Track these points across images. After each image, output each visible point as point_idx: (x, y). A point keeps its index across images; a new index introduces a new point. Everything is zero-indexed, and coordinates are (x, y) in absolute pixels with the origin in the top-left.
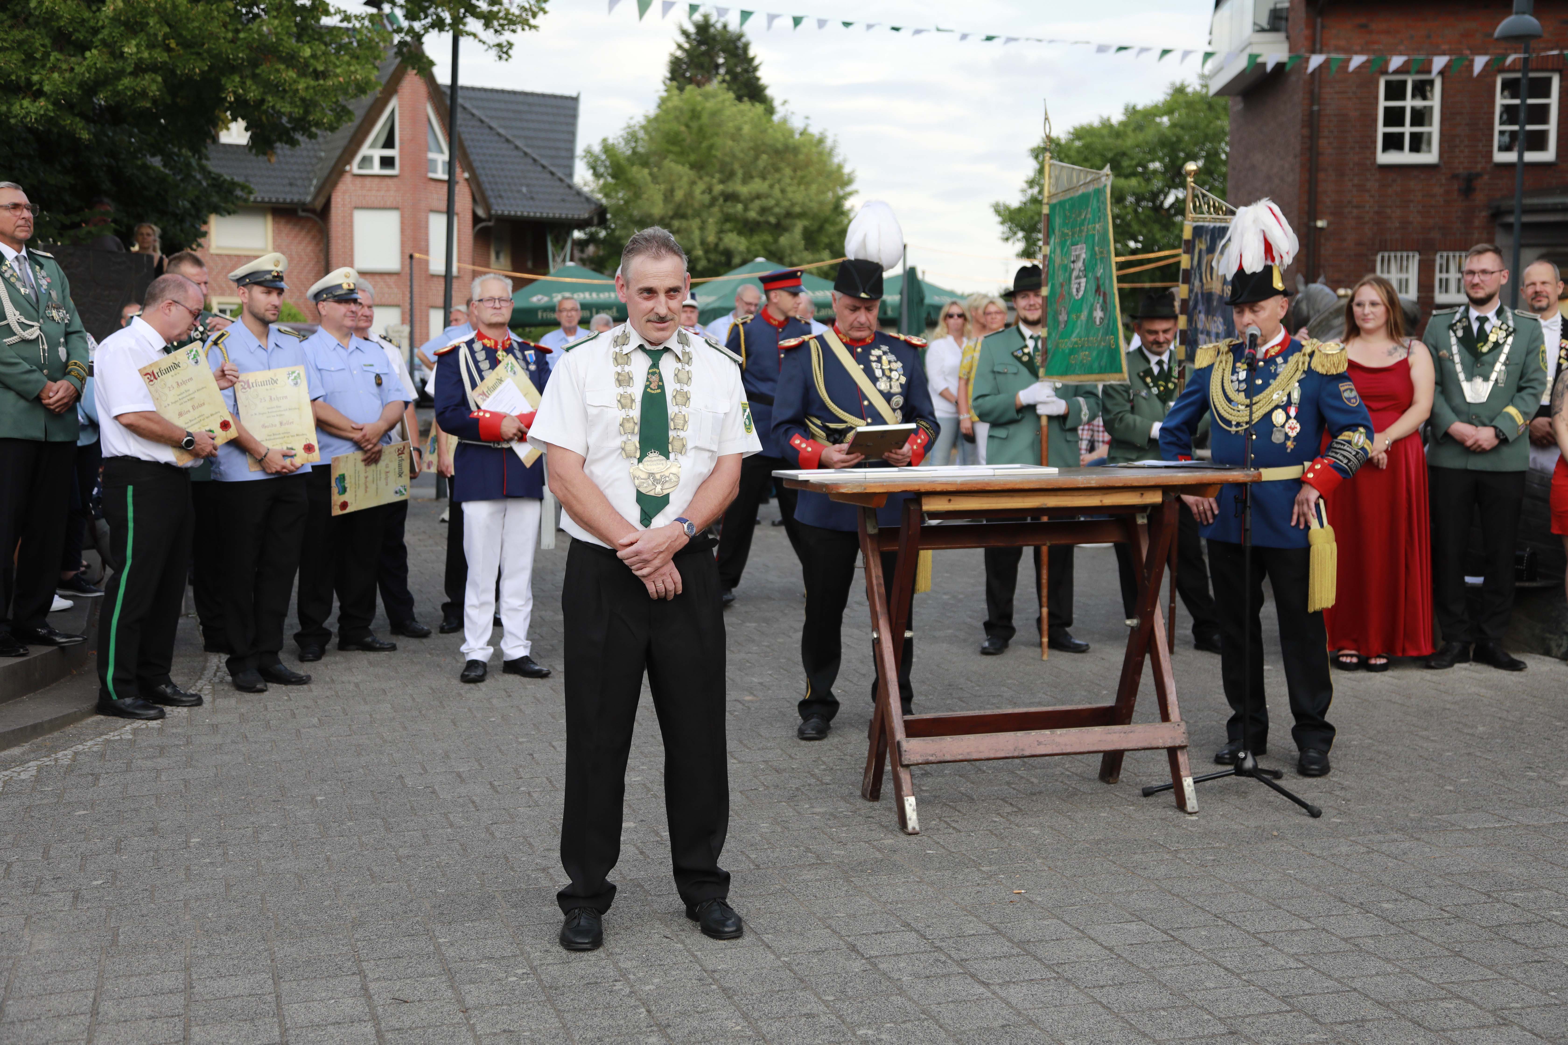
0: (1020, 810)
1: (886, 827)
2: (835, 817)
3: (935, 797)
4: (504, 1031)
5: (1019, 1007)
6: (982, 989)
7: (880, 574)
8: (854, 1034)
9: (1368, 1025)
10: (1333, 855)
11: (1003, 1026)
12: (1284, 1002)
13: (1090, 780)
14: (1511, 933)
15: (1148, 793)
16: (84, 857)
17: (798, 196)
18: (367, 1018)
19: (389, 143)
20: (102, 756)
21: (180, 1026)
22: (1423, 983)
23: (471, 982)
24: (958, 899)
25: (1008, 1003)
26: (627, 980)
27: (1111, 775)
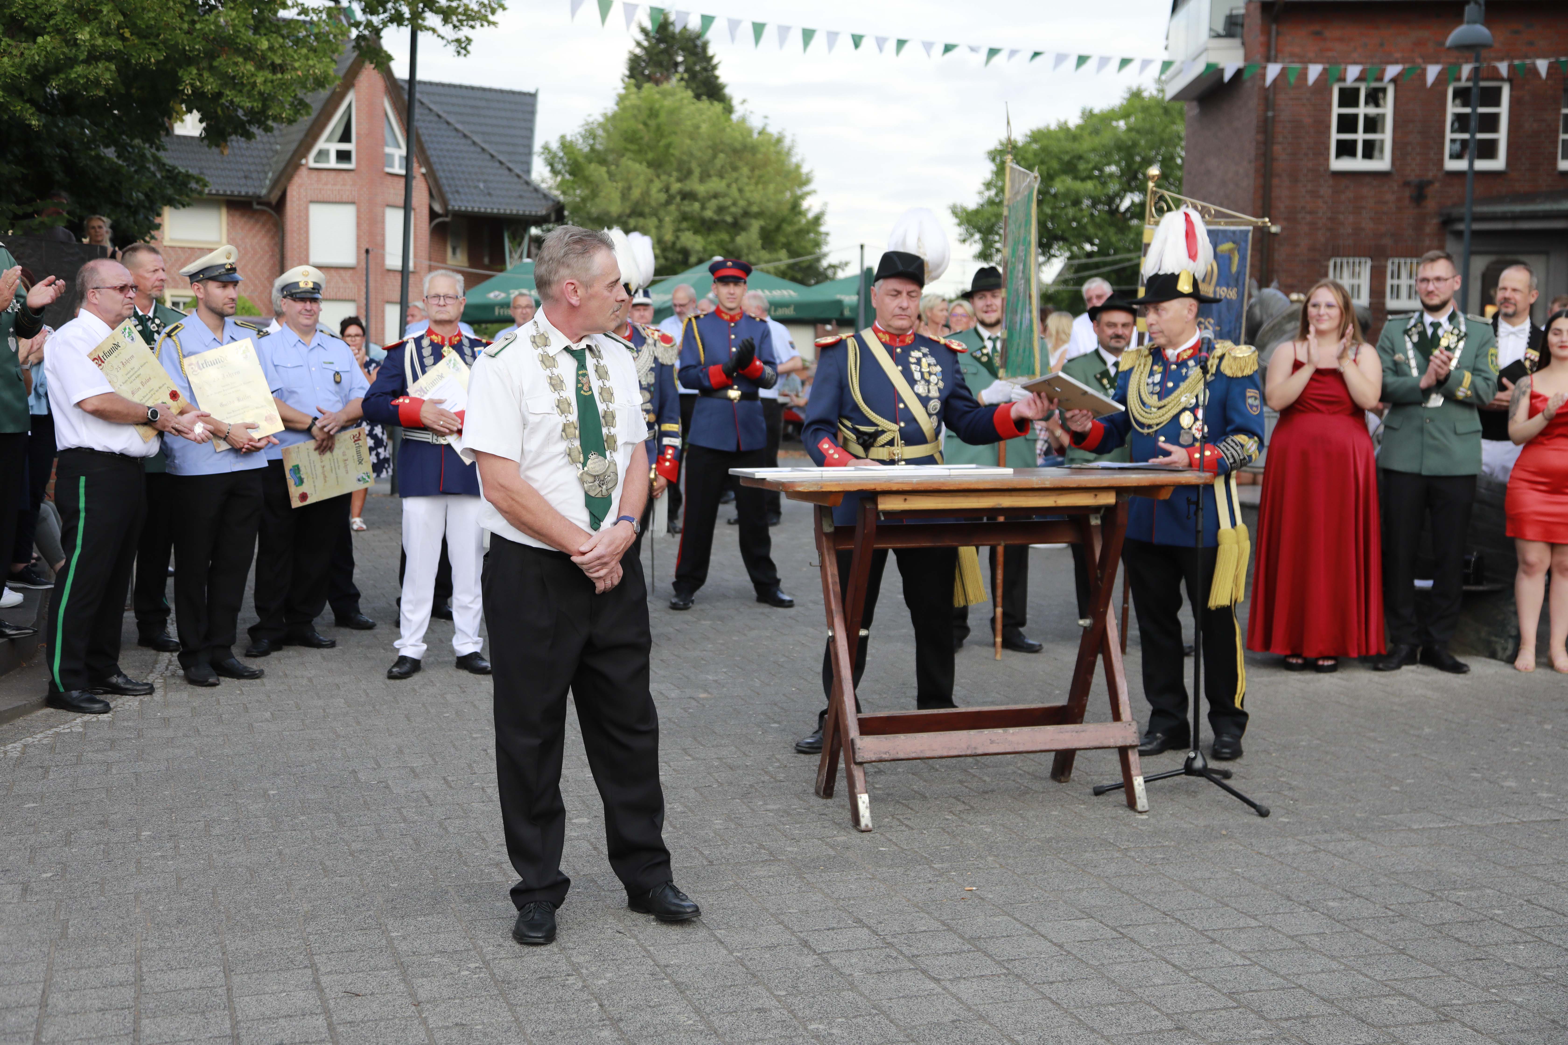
0: (972, 808)
1: (839, 824)
2: (789, 814)
3: (888, 795)
4: (457, 1024)
5: (969, 1002)
6: (933, 985)
7: (836, 572)
8: (806, 1029)
9: (1313, 1021)
10: (1280, 854)
11: (953, 1021)
12: (1231, 998)
13: (1041, 779)
14: (1454, 931)
15: (1099, 792)
16: (33, 850)
17: (756, 195)
18: (318, 1011)
19: (346, 137)
20: (52, 748)
21: (130, 1018)
22: (1367, 980)
23: (423, 976)
24: (910, 896)
25: (958, 999)
26: (580, 975)
27: (1062, 774)
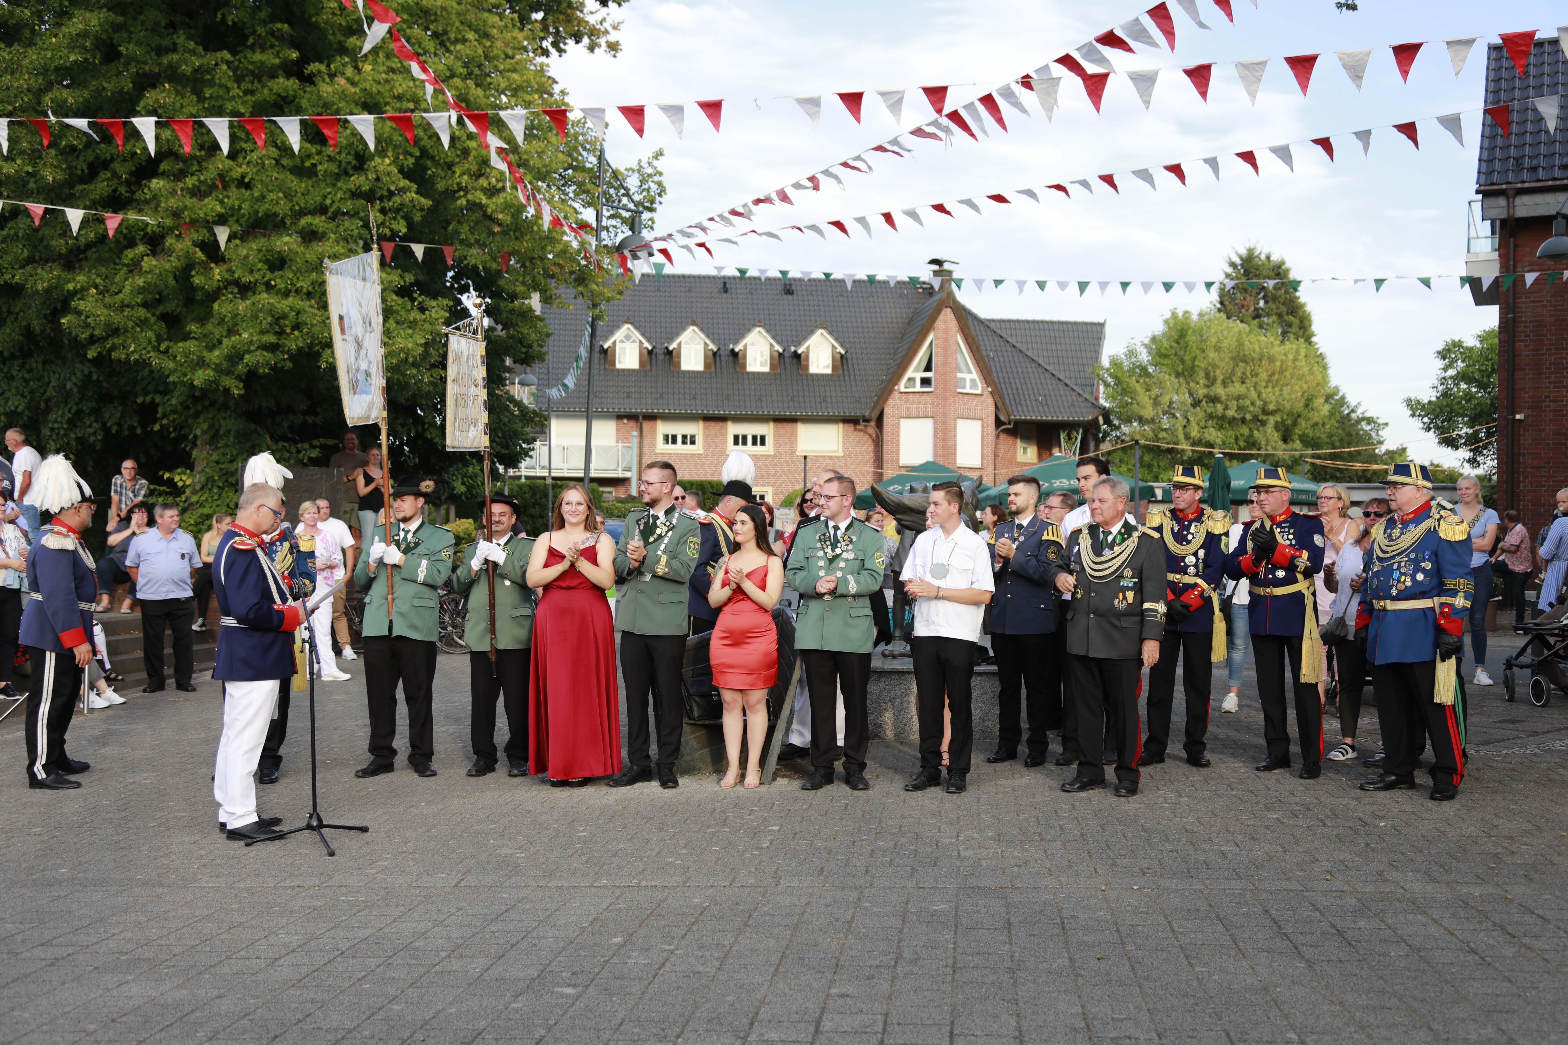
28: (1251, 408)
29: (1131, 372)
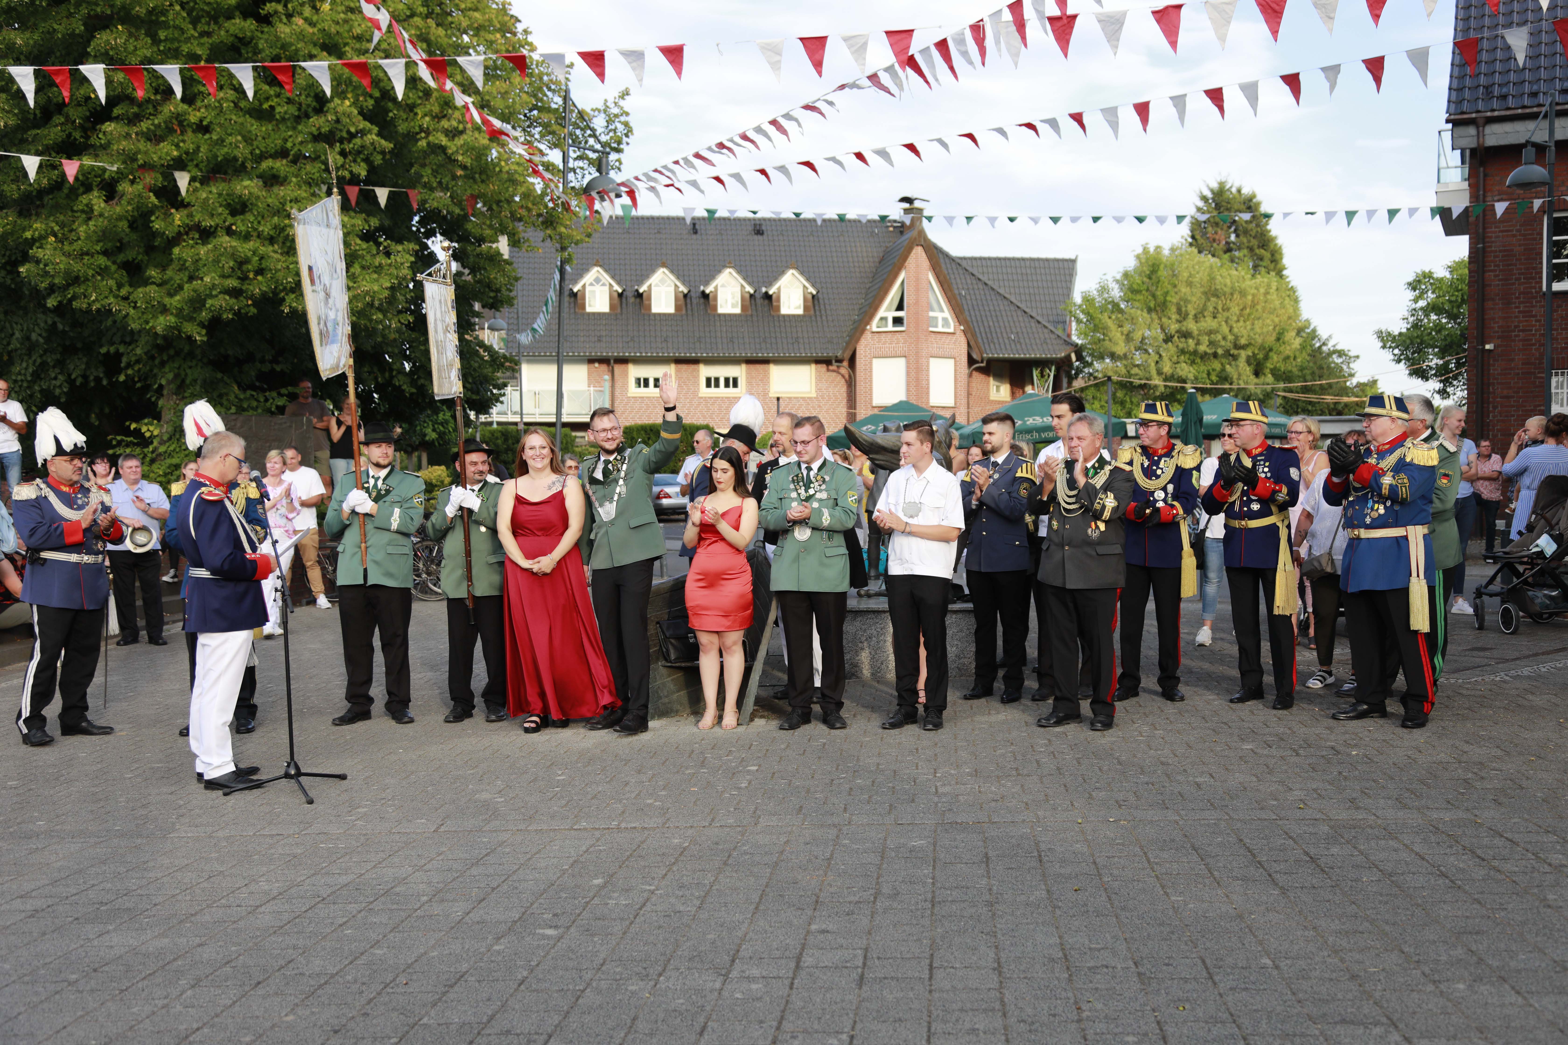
28: (1223, 343)
29: (1103, 309)
